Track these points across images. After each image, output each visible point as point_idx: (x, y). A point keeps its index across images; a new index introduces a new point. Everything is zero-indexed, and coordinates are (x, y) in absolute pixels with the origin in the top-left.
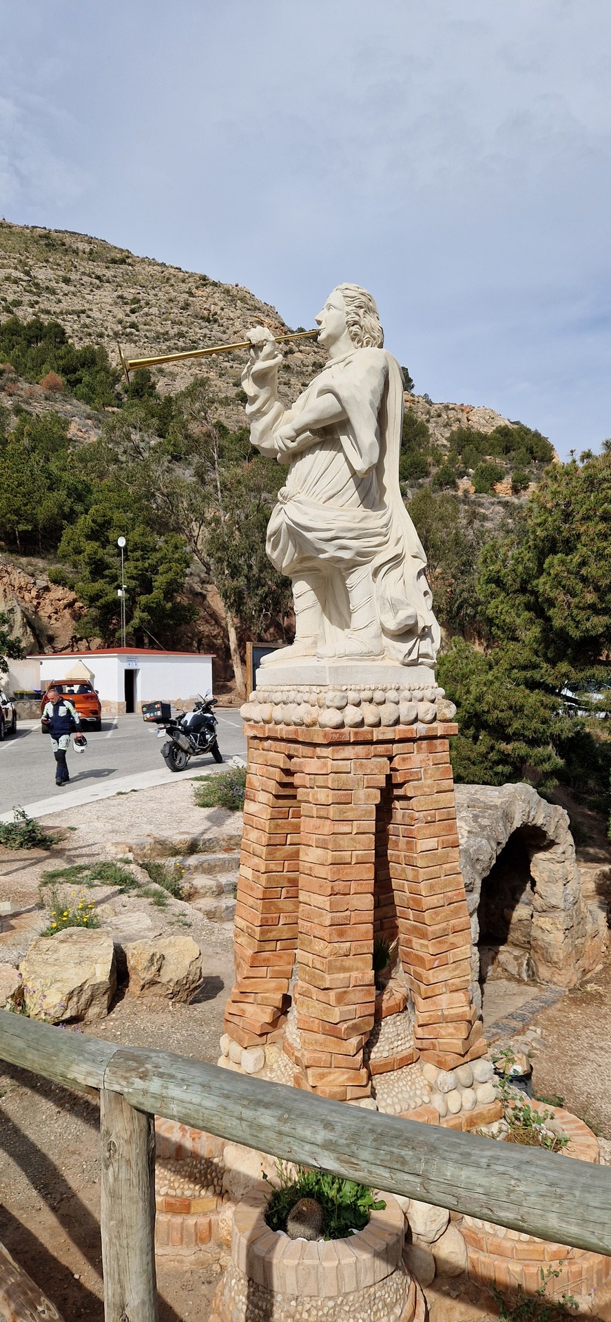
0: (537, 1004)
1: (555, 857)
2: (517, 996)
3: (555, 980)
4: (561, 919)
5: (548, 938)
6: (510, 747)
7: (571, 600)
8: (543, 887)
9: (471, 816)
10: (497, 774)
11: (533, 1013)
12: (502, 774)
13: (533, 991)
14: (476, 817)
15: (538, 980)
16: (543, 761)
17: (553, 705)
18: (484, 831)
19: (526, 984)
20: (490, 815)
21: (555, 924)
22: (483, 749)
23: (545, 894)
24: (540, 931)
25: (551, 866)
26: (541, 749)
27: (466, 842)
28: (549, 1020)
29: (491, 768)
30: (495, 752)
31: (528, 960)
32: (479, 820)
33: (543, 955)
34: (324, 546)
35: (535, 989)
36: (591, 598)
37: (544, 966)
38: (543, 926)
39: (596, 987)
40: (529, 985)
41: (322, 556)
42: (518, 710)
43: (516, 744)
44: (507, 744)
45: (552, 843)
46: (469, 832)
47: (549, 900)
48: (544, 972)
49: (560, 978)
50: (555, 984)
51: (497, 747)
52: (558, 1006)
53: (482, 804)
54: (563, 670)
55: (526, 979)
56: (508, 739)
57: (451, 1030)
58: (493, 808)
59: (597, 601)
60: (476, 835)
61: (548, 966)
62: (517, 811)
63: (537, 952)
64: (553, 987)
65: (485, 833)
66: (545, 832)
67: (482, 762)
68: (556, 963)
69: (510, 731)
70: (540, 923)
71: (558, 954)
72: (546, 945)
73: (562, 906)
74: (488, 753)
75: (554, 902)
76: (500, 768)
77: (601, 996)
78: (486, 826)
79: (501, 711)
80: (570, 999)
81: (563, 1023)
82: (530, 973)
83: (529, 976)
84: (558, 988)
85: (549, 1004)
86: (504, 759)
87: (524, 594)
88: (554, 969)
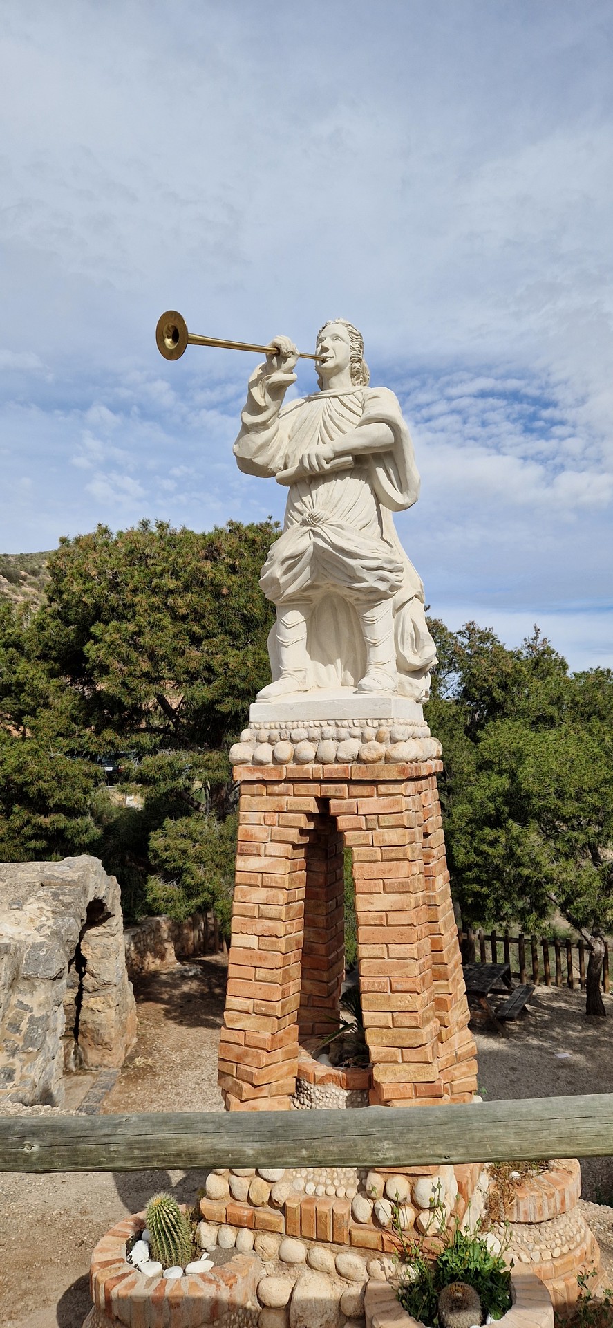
0: (99, 1091)
1: (109, 931)
2: (74, 1089)
3: (105, 1062)
4: (113, 996)
5: (98, 1018)
6: (47, 820)
7: (124, 668)
8: (95, 965)
9: (50, 895)
10: (27, 850)
11: (98, 1101)
12: (34, 850)
13: (87, 1079)
14: (55, 896)
15: (87, 1068)
16: (80, 832)
17: (96, 774)
18: (68, 909)
19: (76, 1074)
20: (70, 891)
21: (107, 1002)
22: (17, 824)
23: (98, 972)
24: (90, 1012)
25: (105, 940)
26: (79, 820)
27: (54, 923)
28: (115, 1105)
29: (23, 844)
30: (29, 827)
31: (76, 1048)
32: (61, 898)
33: (93, 1038)
34: (366, 575)
35: (89, 1077)
36: (145, 666)
37: (94, 1051)
38: (94, 1007)
39: (143, 1060)
40: (80, 1074)
41: (357, 585)
42: (61, 779)
43: (53, 817)
44: (45, 817)
45: (109, 915)
46: (53, 912)
47: (101, 977)
48: (93, 1056)
49: (110, 1059)
50: (105, 1066)
51: (34, 821)
52: (117, 1088)
53: (60, 881)
54: (108, 738)
55: (74, 1069)
56: (46, 812)
57: (465, 1069)
58: (72, 883)
59: (151, 669)
60: (62, 914)
61: (98, 1049)
62: (91, 885)
63: (86, 1037)
64: (106, 1070)
65: (70, 911)
66: (105, 904)
67: (13, 838)
68: (107, 1043)
69: (51, 803)
70: (90, 1005)
71: (110, 1033)
72: (97, 1027)
73: (114, 982)
74: (22, 828)
75: (107, 979)
76: (33, 844)
77: (151, 1067)
78: (70, 904)
79: (45, 782)
80: (125, 1078)
81: (129, 1104)
82: (78, 1061)
83: (76, 1066)
84: (111, 1070)
85: (108, 1088)
86: (41, 833)
87: (46, 661)
88: (104, 1051)
